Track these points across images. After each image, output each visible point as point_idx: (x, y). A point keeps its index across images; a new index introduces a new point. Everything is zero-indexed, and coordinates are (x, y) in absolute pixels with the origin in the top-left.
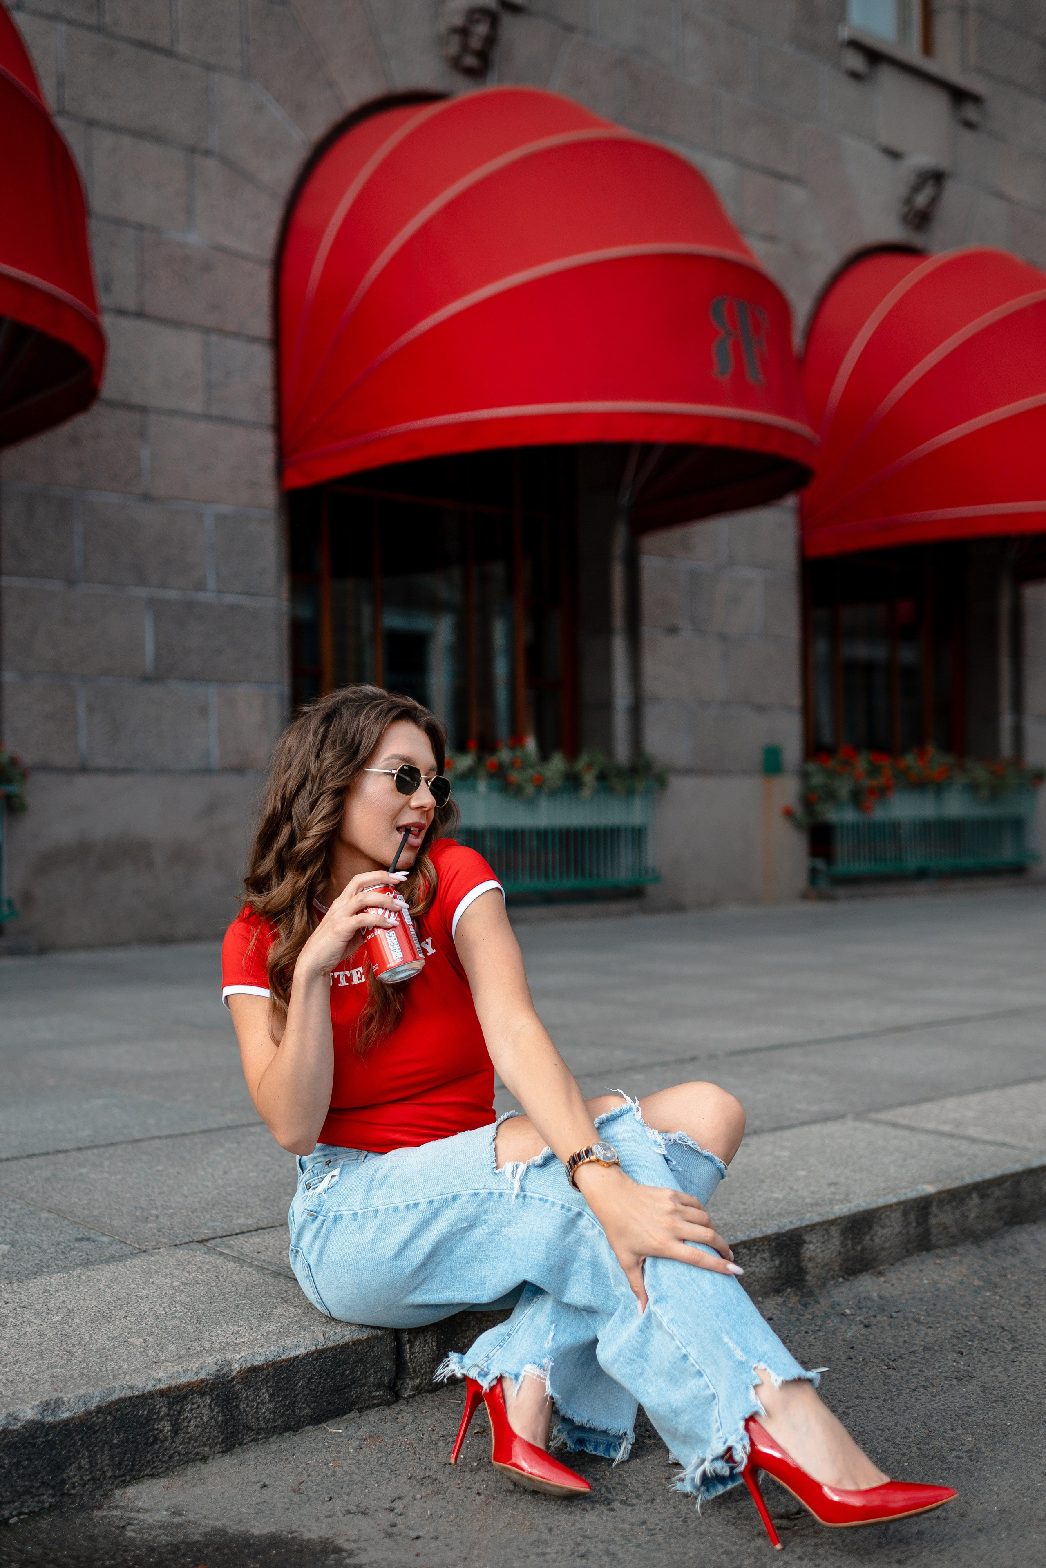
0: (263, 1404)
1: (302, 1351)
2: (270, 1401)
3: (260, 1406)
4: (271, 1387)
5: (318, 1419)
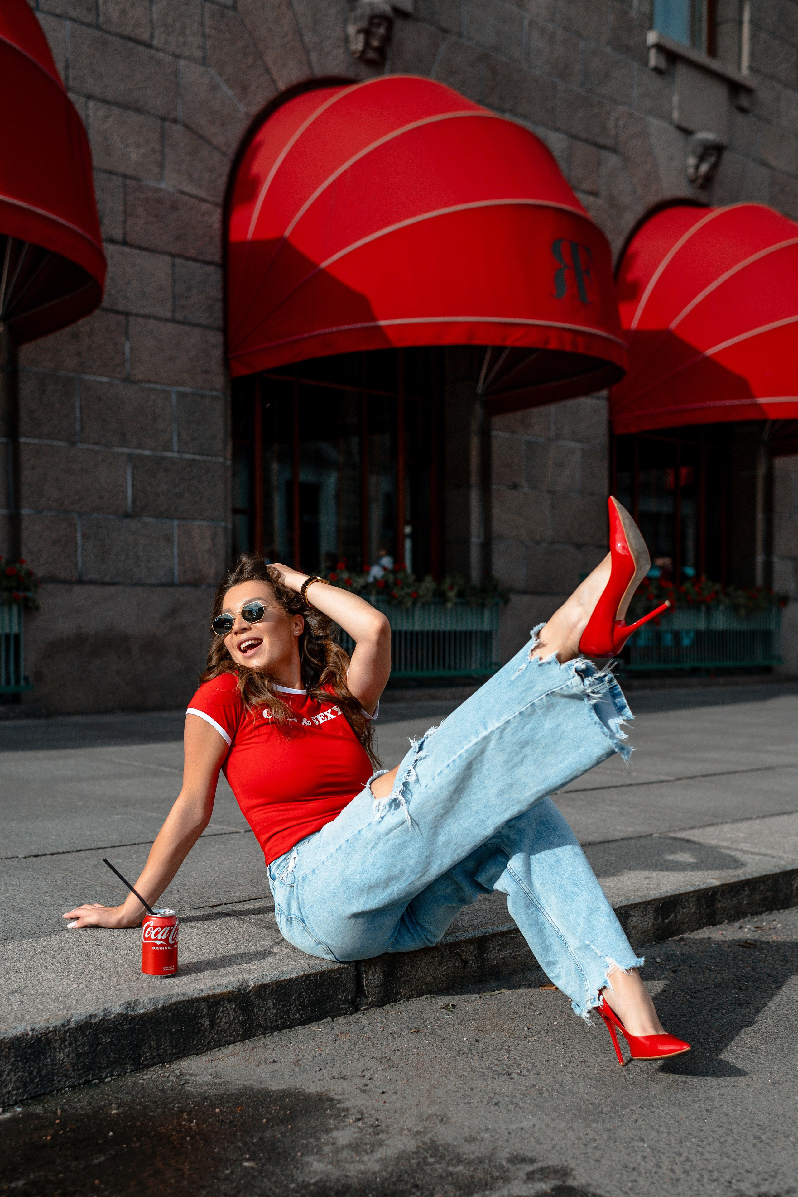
0: (269, 1010)
1: (294, 975)
2: (274, 1008)
3: (267, 1011)
4: (274, 998)
5: (305, 1022)
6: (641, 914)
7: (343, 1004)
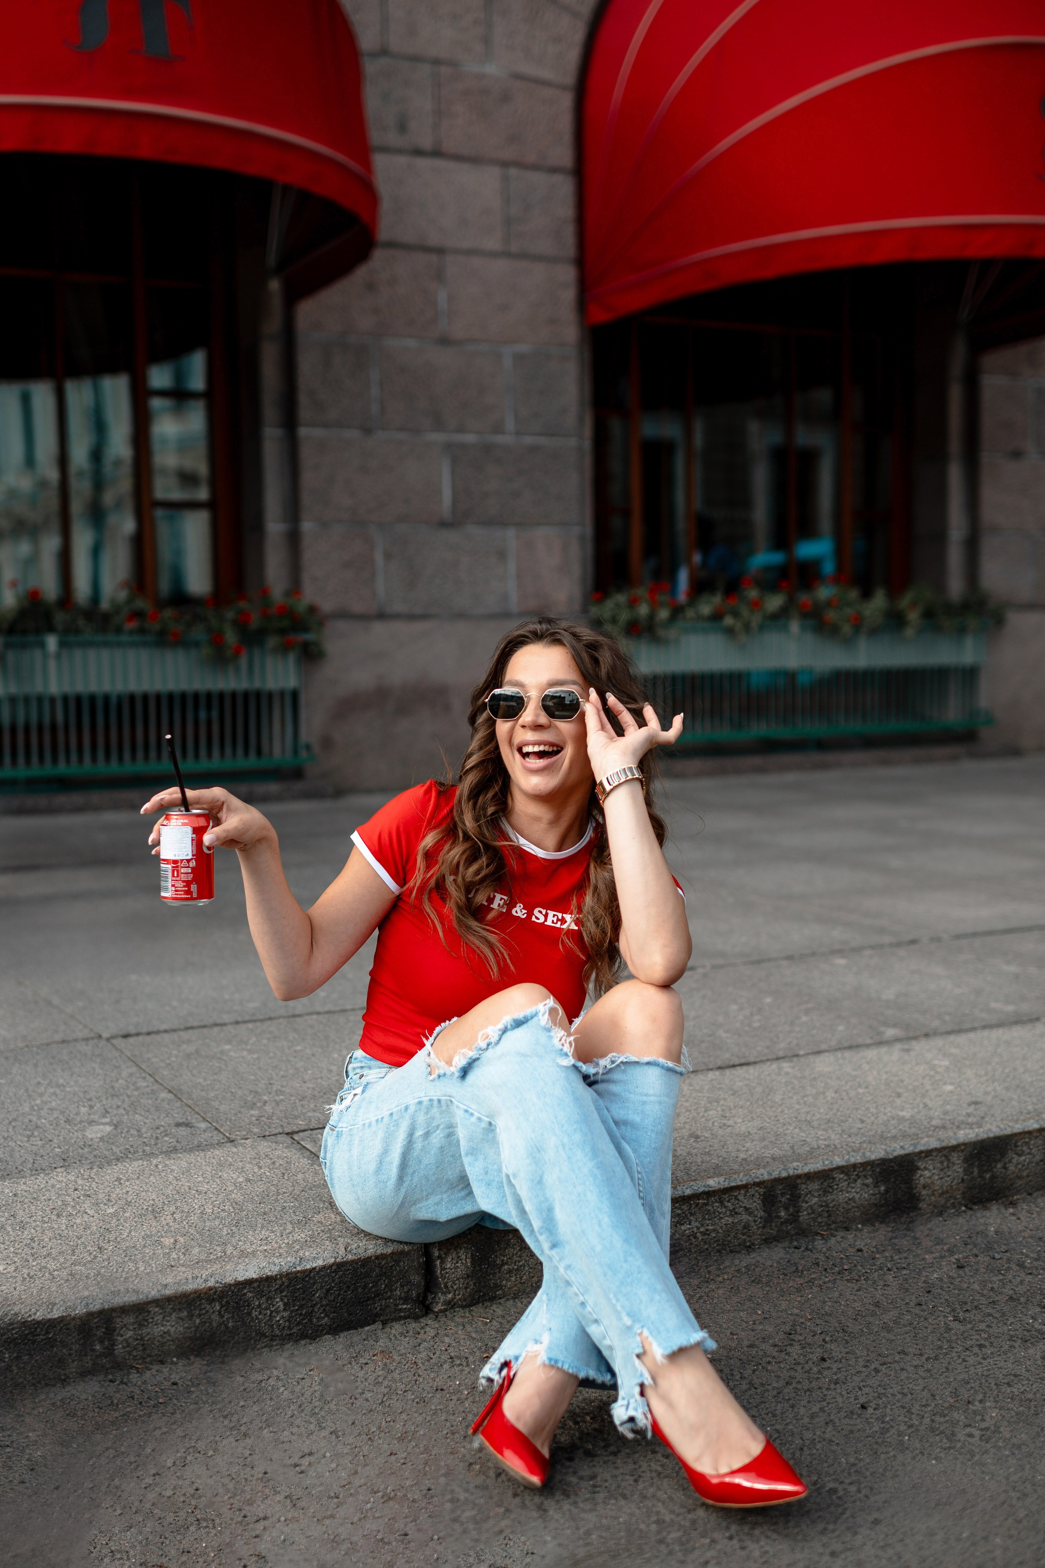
0: (278, 1312)
1: (320, 1263)
3: (274, 1314)
4: (286, 1296)
5: (335, 1329)
6: (939, 1165)
7: (403, 1304)
